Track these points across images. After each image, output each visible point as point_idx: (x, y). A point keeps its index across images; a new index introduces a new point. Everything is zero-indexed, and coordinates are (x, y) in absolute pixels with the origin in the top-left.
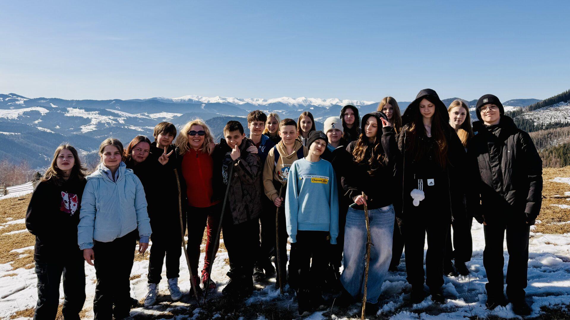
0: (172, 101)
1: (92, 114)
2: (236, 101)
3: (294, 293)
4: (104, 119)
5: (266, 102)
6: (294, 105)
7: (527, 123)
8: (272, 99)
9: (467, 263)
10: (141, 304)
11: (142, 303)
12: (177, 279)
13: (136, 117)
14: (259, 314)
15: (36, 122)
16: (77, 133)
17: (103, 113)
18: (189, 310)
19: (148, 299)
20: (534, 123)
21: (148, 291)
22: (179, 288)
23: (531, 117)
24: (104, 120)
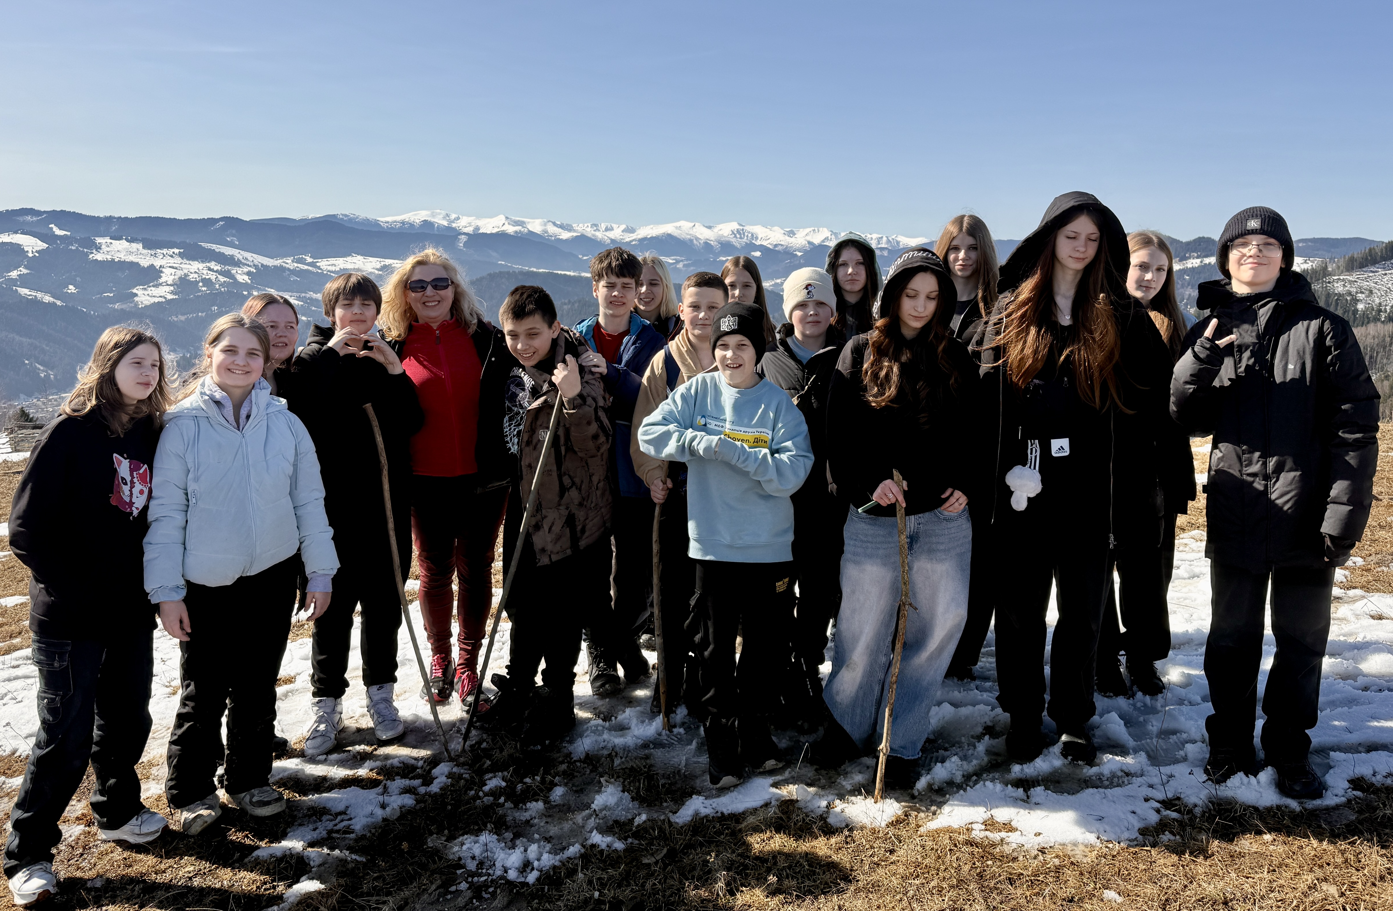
0: (376, 224)
1: (162, 256)
2: (552, 229)
3: (698, 727)
4: (195, 269)
5: (632, 235)
6: (707, 245)
7: (1337, 304)
8: (649, 227)
9: (1158, 664)
10: (296, 750)
11: (297, 747)
12: (392, 689)
13: (281, 266)
14: (607, 781)
15: (14, 274)
16: (124, 306)
17: (192, 253)
18: (422, 767)
19: (314, 738)
20: (1356, 304)
21: (314, 718)
22: (396, 710)
23: (1351, 287)
24: (195, 272)
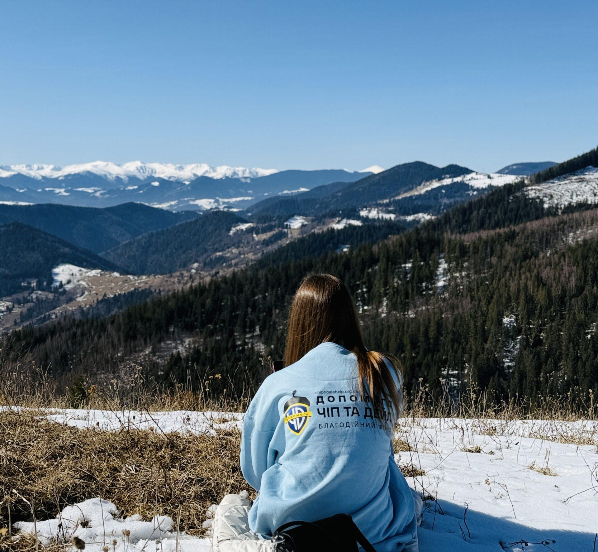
7: (531, 206)
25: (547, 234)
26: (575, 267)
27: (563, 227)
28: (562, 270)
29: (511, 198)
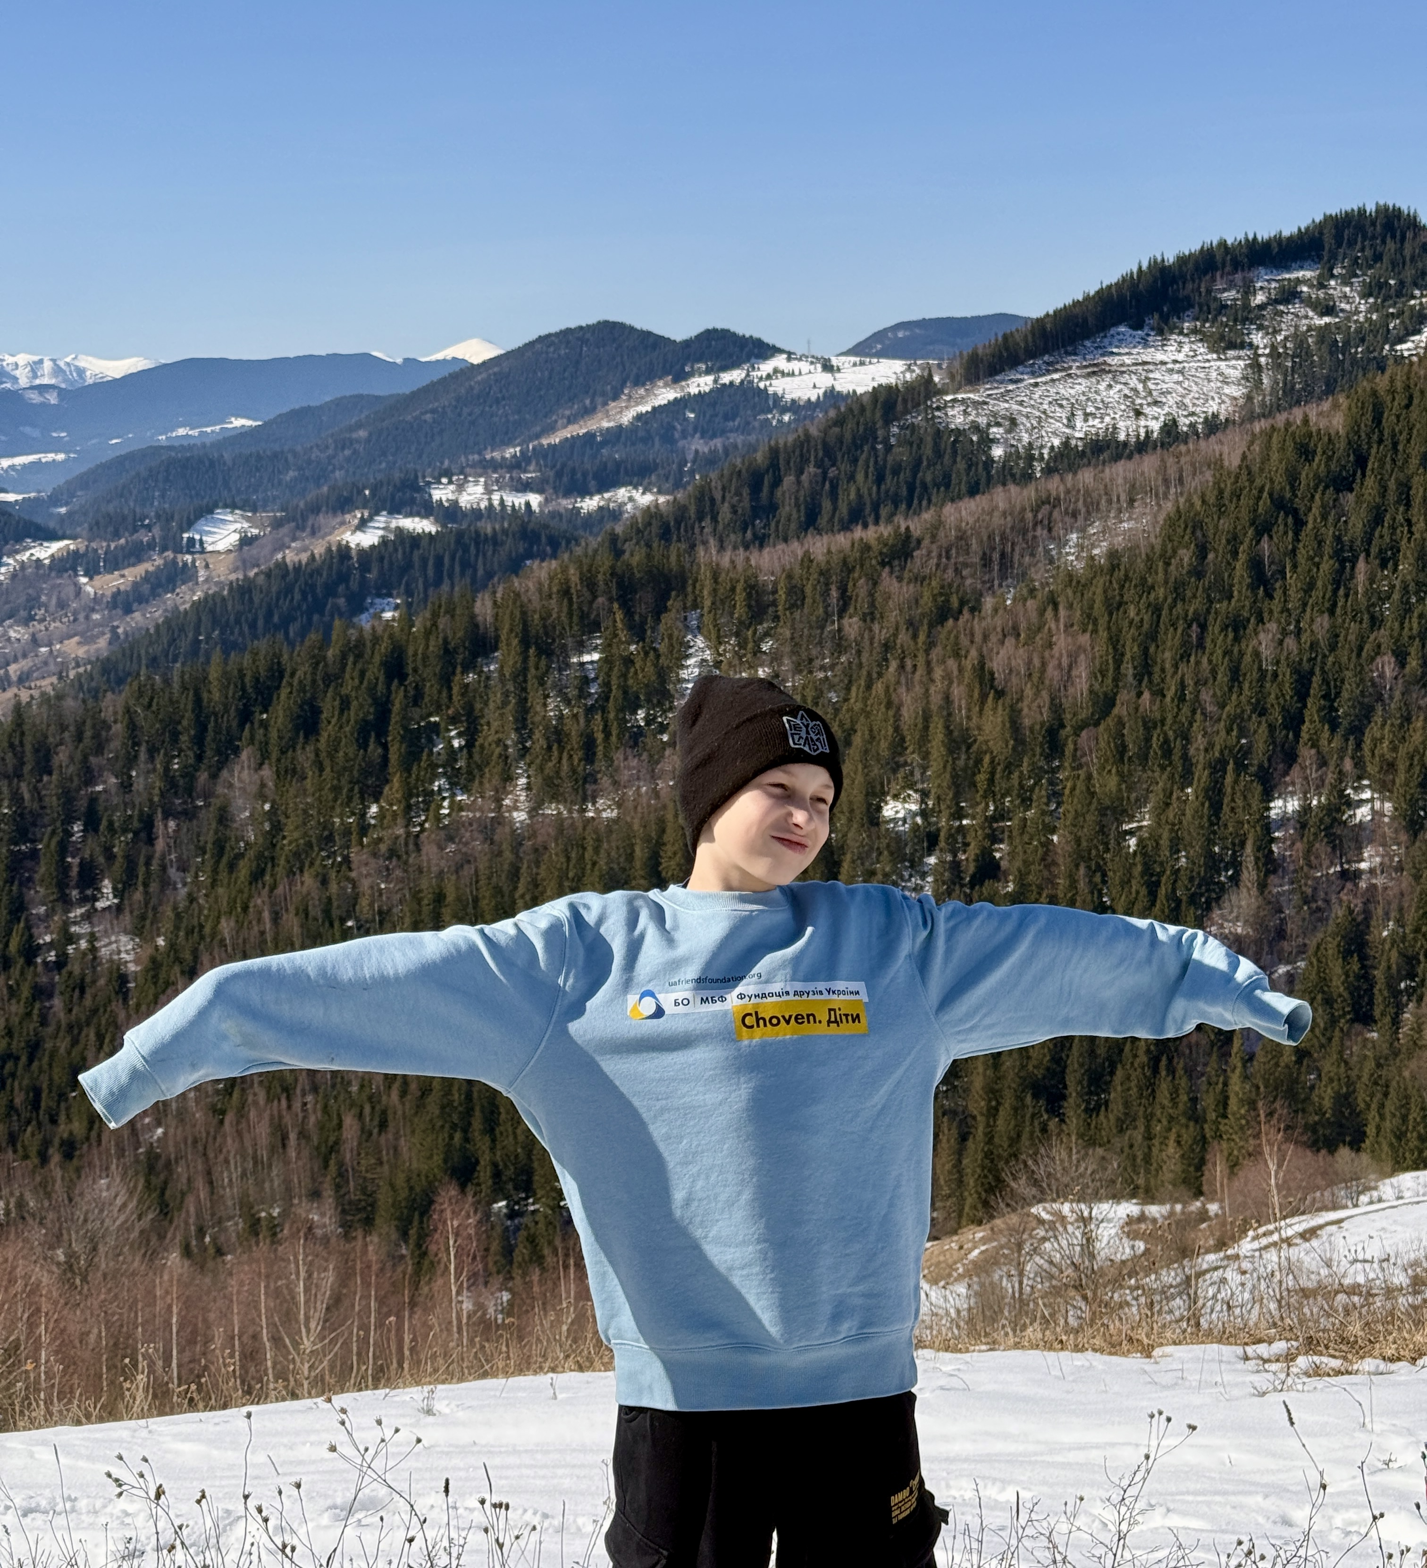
25: (1003, 537)
26: (1087, 636)
27: (1051, 514)
28: (1050, 645)
29: (895, 430)
